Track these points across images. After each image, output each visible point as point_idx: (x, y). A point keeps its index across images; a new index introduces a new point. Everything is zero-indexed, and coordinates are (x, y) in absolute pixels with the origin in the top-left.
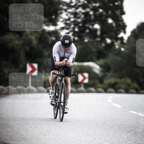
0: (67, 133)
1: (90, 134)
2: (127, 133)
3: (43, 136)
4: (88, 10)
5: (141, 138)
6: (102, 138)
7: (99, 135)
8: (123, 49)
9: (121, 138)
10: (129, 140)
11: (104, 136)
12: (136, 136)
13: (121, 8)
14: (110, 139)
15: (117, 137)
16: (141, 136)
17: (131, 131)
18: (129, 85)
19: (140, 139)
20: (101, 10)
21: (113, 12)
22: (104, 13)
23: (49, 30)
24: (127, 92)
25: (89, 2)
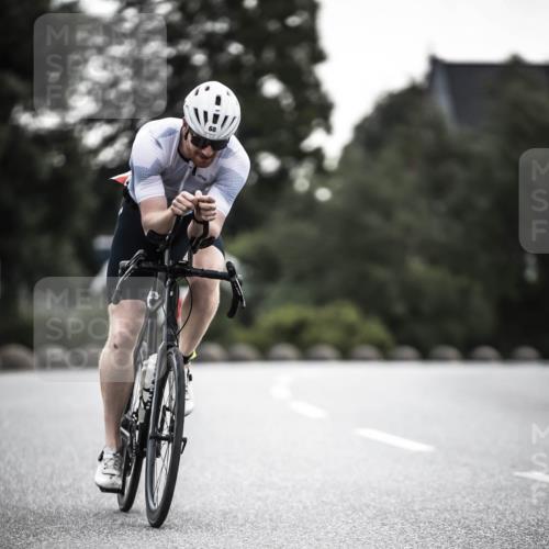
0: (119, 522)
1: (208, 525)
2: (349, 512)
3: (28, 536)
4: (185, 47)
5: (403, 532)
6: (256, 538)
7: (242, 525)
8: (323, 194)
9: (328, 532)
10: (358, 539)
11: (265, 528)
12: (383, 524)
13: (309, 35)
14: (286, 539)
15: (312, 531)
16: (402, 524)
17: (364, 508)
18: (351, 330)
19: (401, 538)
20: (235, 48)
21: (282, 55)
22: (249, 59)
23: (39, 130)
24: (346, 354)
25: (189, 17)
